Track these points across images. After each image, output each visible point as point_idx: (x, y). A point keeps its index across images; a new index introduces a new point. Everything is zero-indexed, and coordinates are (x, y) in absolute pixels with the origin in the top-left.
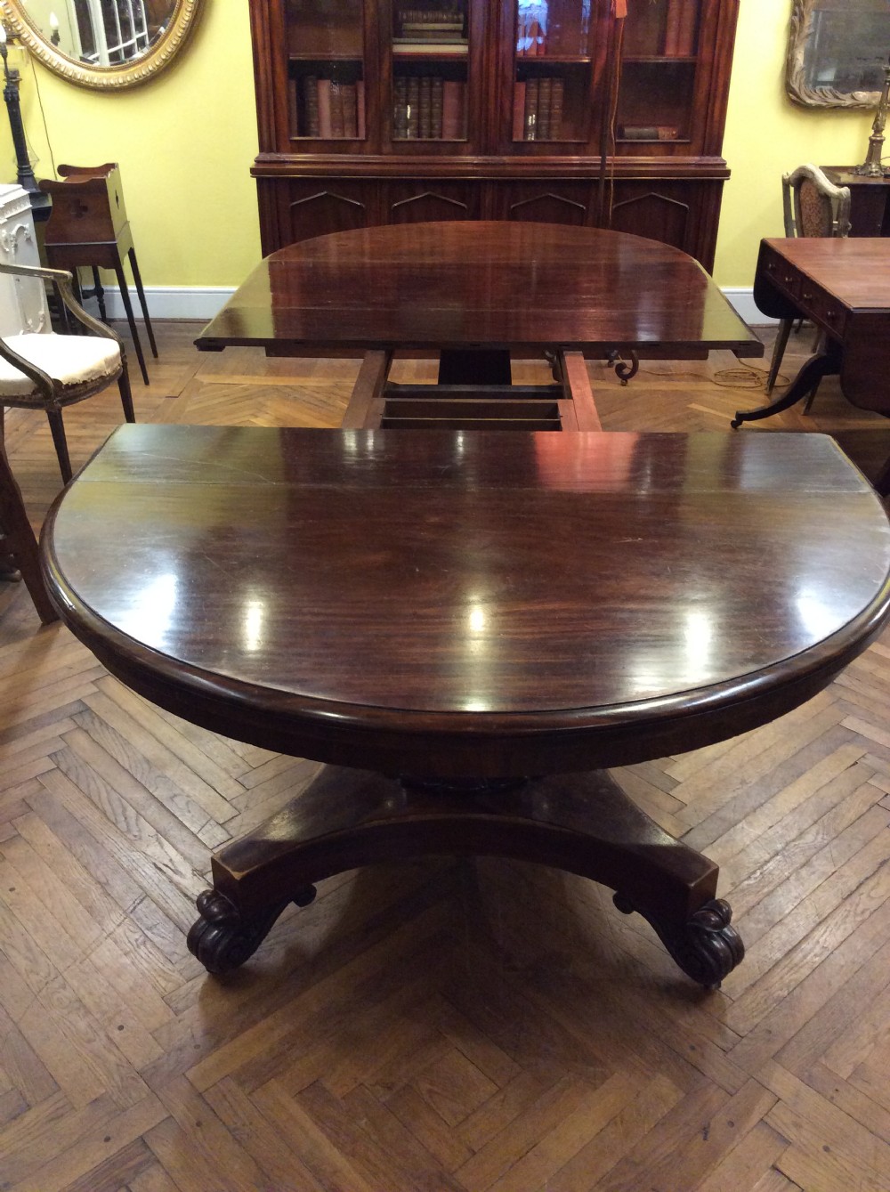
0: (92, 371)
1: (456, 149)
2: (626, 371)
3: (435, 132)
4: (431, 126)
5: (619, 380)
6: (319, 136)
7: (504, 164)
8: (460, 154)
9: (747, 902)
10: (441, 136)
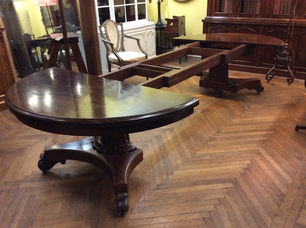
0: (132, 59)
1: (256, 16)
2: (290, 81)
3: (254, 12)
4: (253, 10)
5: (288, 83)
6: (223, 12)
7: (269, 20)
8: (257, 18)
9: (154, 204)
10: (255, 13)
